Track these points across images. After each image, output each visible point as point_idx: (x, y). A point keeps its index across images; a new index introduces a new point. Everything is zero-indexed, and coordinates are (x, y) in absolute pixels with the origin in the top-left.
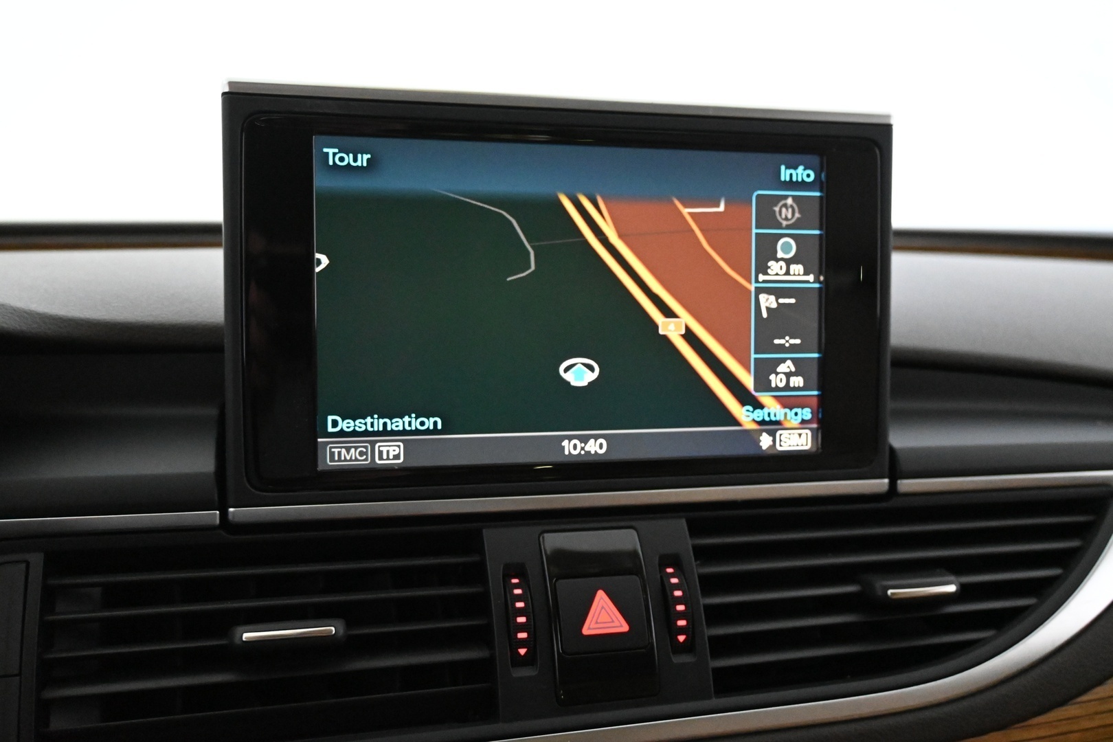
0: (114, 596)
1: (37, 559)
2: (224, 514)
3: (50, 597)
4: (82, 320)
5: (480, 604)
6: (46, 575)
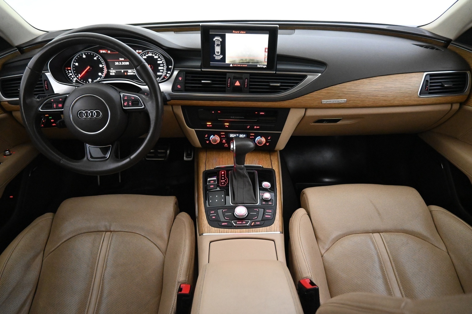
0: (192, 77)
1: (185, 72)
2: (201, 70)
3: (186, 76)
4: (170, 42)
5: (225, 81)
6: (185, 74)
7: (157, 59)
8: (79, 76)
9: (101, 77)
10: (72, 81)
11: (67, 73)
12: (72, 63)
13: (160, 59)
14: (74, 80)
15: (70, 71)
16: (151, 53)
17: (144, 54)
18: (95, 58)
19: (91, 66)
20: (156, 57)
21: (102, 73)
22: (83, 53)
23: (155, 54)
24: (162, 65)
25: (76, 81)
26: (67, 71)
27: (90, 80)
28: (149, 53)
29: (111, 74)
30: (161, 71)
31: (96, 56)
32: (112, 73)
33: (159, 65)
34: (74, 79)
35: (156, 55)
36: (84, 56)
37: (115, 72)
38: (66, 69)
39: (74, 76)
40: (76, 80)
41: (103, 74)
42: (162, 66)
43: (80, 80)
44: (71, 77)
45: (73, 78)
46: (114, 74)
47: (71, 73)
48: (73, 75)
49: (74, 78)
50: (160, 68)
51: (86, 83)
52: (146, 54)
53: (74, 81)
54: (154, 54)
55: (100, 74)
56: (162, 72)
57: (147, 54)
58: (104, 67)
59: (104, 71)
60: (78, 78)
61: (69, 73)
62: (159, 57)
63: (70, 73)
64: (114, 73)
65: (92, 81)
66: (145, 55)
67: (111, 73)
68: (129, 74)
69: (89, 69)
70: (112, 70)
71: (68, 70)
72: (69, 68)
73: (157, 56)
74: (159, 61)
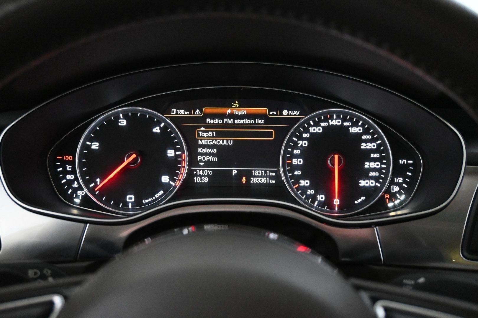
7: (359, 135)
8: (96, 185)
9: (166, 187)
10: (70, 198)
11: (60, 172)
12: (81, 141)
13: (369, 137)
14: (77, 197)
15: (69, 168)
16: (338, 117)
17: (314, 121)
18: (157, 130)
19: (140, 154)
20: (354, 130)
21: (173, 177)
22: (122, 112)
23: (350, 120)
24: (377, 155)
25: (86, 200)
26: (59, 167)
27: (130, 198)
28: (332, 119)
29: (197, 180)
30: (372, 174)
31: (158, 123)
32: (201, 176)
33: (366, 155)
34: (79, 193)
35: (355, 124)
36: (123, 123)
37: (210, 173)
38: (59, 161)
39: (78, 183)
40: (85, 197)
41: (174, 181)
42: (375, 160)
43: (99, 197)
44: (70, 187)
45: (75, 190)
46: (206, 180)
47: (73, 172)
48: (76, 179)
49: (81, 189)
50: (367, 165)
51: (116, 206)
52: (320, 120)
53: (77, 201)
54: (348, 121)
55: (165, 179)
56: (376, 179)
57: (326, 120)
58: (180, 156)
59: (179, 169)
60: (92, 191)
61: (65, 172)
62: (366, 132)
63: (70, 173)
64: (208, 175)
65: (138, 203)
66: (317, 124)
67: (197, 176)
68: (254, 180)
69: (135, 161)
70: (200, 166)
71: (64, 163)
72: (68, 158)
73: (357, 126)
74: (366, 141)
